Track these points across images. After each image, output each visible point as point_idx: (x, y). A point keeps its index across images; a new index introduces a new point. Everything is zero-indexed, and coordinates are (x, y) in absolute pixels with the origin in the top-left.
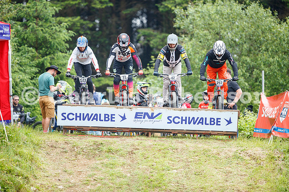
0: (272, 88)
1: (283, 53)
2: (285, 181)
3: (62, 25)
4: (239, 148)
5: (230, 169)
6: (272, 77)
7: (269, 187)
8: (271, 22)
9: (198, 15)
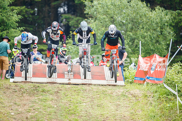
0: (146, 52)
1: (153, 30)
2: (153, 110)
3: (14, 11)
4: (125, 90)
5: (119, 103)
6: (146, 45)
7: (144, 114)
8: (146, 10)
9: (99, 6)
